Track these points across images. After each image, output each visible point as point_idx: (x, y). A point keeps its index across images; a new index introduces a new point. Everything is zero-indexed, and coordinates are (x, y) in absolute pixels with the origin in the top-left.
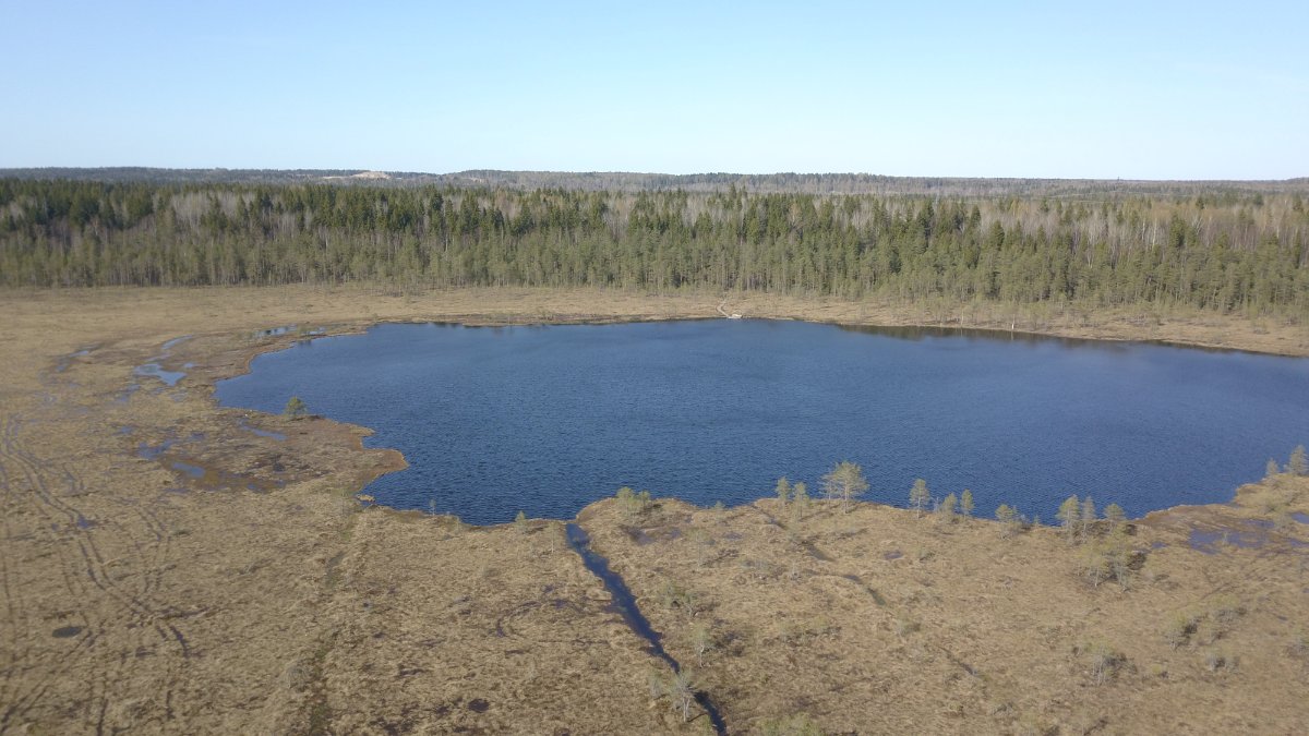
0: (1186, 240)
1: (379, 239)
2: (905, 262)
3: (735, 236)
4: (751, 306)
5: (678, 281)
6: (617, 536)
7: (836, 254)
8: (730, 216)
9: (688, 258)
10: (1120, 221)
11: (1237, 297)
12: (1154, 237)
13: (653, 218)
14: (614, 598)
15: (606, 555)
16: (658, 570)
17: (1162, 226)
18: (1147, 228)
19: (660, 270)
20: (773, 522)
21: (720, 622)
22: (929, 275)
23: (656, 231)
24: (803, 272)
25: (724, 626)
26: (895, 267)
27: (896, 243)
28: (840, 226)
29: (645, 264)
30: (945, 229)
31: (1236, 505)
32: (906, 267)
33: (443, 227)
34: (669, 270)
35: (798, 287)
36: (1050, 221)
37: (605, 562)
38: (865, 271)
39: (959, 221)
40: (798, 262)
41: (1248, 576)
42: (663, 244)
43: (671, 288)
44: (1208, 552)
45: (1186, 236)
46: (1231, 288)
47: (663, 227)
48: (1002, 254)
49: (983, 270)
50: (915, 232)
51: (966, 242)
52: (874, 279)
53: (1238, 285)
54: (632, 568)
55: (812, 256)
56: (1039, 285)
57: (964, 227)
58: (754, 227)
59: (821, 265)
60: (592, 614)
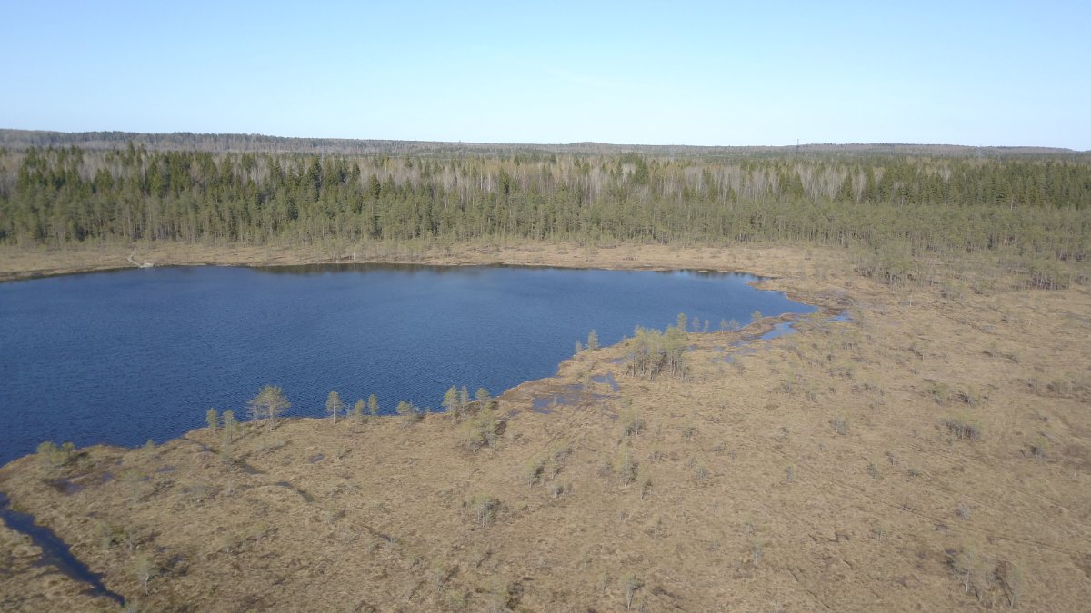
0: (510, 188)
2: (301, 211)
3: (138, 191)
4: (162, 255)
5: (81, 235)
6: (41, 491)
7: (240, 204)
8: (131, 172)
9: (90, 212)
10: (465, 174)
11: (546, 229)
12: (490, 186)
13: (46, 174)
14: (44, 551)
15: (30, 512)
16: (91, 514)
17: (494, 178)
18: (484, 179)
19: (58, 224)
20: (205, 449)
21: (161, 549)
22: (322, 222)
23: (51, 188)
24: (210, 221)
25: (167, 552)
26: (294, 215)
27: (292, 194)
28: (240, 179)
29: (42, 218)
30: (332, 182)
31: (559, 376)
32: (302, 214)
34: (71, 224)
35: (206, 235)
36: (414, 175)
37: (31, 518)
38: (267, 218)
39: (343, 175)
40: (204, 213)
41: (571, 426)
42: (61, 198)
43: (75, 242)
44: (546, 412)
45: (510, 185)
46: (542, 223)
47: (59, 183)
48: (380, 201)
49: (366, 215)
50: (307, 185)
51: (350, 193)
52: (276, 225)
53: (546, 221)
54: (62, 518)
55: (217, 207)
56: (411, 226)
57: (348, 180)
58: (157, 182)
59: (226, 214)
60: (23, 571)
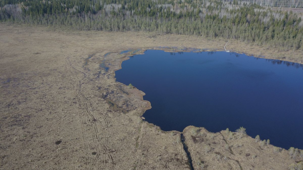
1: (148, 20)
3: (232, 23)
4: (232, 46)
5: (216, 35)
6: (190, 140)
7: (258, 31)
8: (232, 16)
9: (219, 30)
13: (212, 15)
14: (188, 160)
19: (211, 33)
20: (224, 139)
23: (212, 20)
24: (248, 36)
28: (261, 21)
29: (208, 30)
30: (290, 24)
32: (275, 37)
33: (162, 16)
34: (214, 33)
35: (246, 41)
37: (187, 148)
38: (264, 37)
39: (294, 21)
42: (214, 24)
43: (214, 38)
47: (214, 18)
49: (296, 41)
50: (281, 25)
51: (294, 29)
52: (266, 40)
54: (193, 151)
58: (237, 20)
